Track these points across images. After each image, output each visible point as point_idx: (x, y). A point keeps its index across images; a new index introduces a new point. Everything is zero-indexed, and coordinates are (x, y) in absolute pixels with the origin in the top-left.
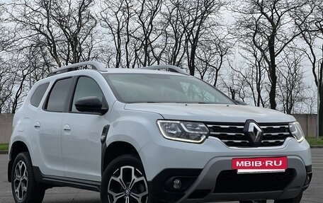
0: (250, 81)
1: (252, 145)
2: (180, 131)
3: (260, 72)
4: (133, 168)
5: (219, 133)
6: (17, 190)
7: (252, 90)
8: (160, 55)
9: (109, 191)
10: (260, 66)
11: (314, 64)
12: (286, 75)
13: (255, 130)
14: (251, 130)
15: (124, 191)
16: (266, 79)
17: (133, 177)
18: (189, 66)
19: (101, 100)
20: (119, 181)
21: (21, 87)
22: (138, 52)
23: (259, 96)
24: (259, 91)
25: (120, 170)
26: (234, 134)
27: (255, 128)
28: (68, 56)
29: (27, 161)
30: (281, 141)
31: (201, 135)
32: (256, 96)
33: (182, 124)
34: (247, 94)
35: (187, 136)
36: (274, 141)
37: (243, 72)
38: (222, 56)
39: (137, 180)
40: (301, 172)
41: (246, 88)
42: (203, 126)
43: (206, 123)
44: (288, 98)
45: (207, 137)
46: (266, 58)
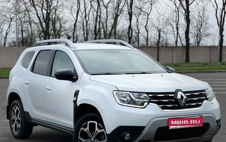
0: (171, 22)
1: (179, 107)
2: (129, 99)
3: (178, 16)
4: (96, 123)
5: (156, 100)
6: (13, 126)
7: (173, 28)
8: (108, 4)
9: (79, 138)
10: (178, 11)
11: (216, 10)
12: (197, 17)
13: (182, 97)
14: (179, 97)
15: (90, 138)
16: (182, 21)
17: (97, 129)
18: (129, 13)
19: (73, 71)
20: (87, 131)
21: (9, 26)
22: (92, 3)
23: (178, 33)
24: (177, 29)
25: (87, 124)
26: (167, 100)
27: (182, 96)
28: (43, 5)
29: (20, 107)
30: (200, 103)
31: (145, 102)
32: (176, 33)
33: (131, 94)
34: (169, 32)
35: (135, 103)
36: (195, 104)
37: (166, 16)
38: (151, 4)
39: (99, 131)
40: (213, 125)
41: (168, 27)
42: (146, 95)
43: (148, 93)
44: (198, 34)
45: (148, 104)
46: (182, 6)
